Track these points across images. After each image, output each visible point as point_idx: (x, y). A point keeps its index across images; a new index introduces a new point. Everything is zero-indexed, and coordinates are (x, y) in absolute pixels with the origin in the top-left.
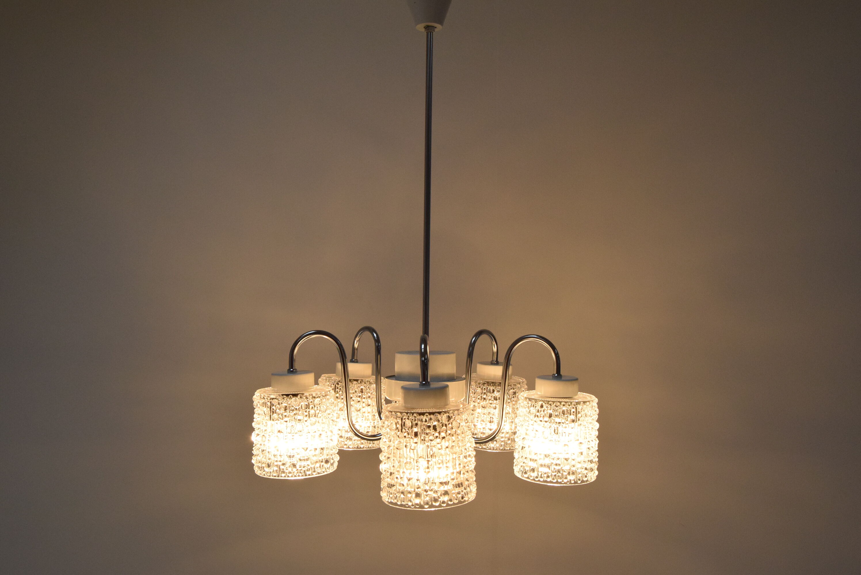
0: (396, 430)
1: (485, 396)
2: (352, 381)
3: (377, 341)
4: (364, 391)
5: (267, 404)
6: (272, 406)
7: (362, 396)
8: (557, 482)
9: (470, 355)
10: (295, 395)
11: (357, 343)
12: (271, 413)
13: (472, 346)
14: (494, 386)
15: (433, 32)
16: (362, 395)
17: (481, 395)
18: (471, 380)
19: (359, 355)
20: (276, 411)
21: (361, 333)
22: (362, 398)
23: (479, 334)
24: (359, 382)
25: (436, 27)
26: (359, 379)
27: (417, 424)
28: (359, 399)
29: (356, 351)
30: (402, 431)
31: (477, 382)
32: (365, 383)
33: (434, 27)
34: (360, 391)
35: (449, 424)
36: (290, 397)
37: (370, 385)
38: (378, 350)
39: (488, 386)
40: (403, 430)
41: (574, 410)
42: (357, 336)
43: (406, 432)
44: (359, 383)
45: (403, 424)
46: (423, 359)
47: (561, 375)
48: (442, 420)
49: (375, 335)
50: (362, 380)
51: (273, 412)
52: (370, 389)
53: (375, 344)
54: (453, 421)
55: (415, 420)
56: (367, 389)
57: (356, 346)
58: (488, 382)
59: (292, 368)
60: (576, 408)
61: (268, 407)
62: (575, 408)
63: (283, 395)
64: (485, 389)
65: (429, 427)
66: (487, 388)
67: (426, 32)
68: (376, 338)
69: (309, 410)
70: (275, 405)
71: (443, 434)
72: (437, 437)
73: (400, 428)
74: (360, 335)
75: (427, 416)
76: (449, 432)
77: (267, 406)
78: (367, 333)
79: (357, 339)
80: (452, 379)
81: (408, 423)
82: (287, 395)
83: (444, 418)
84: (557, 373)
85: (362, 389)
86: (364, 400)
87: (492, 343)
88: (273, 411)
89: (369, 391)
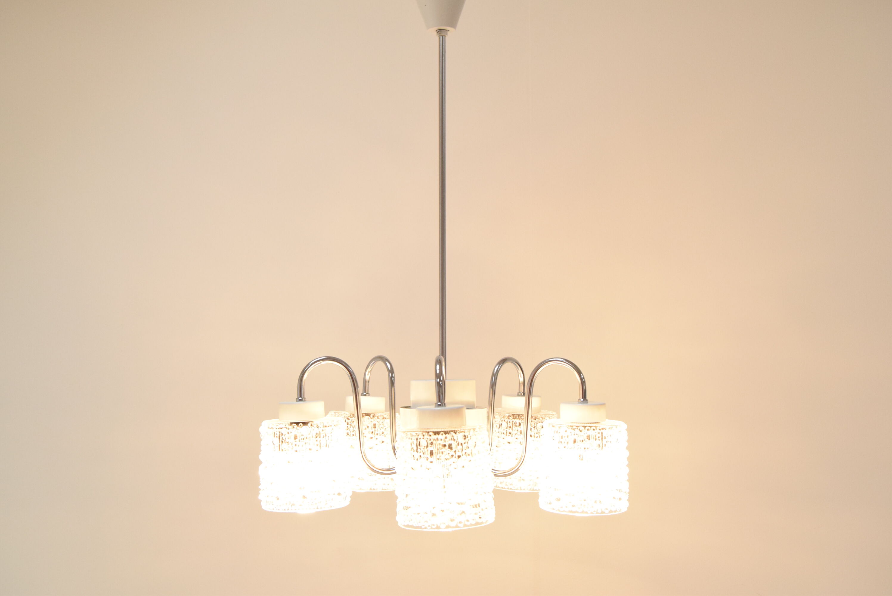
0: (411, 450)
1: (510, 430)
2: (364, 415)
3: (391, 371)
4: (377, 426)
5: (275, 434)
6: (281, 436)
7: (375, 432)
8: (583, 512)
9: (493, 386)
10: (305, 424)
11: (368, 374)
12: (280, 443)
13: (495, 375)
14: (520, 419)
15: (445, 36)
16: (375, 430)
17: (507, 429)
18: (495, 413)
19: (371, 388)
20: (285, 440)
21: (374, 363)
22: (374, 434)
23: (504, 361)
24: (371, 416)
25: (449, 31)
26: (371, 414)
27: (432, 443)
28: (372, 435)
29: (367, 384)
30: (417, 451)
31: (501, 415)
32: (378, 418)
33: (447, 30)
34: (372, 427)
35: (465, 443)
36: (301, 425)
37: (384, 420)
38: (392, 383)
39: (513, 420)
40: (419, 450)
41: (600, 435)
42: (368, 367)
43: (422, 452)
44: (371, 418)
45: (418, 443)
46: (439, 381)
47: (587, 400)
48: (457, 439)
49: (388, 365)
50: (375, 414)
51: (282, 442)
52: (383, 425)
53: (389, 375)
54: (469, 440)
55: (430, 440)
56: (380, 425)
57: (367, 377)
58: (513, 415)
59: (301, 397)
60: (602, 433)
61: (277, 437)
62: (600, 433)
63: (291, 424)
64: (510, 422)
65: (445, 446)
66: (513, 421)
67: (438, 35)
68: (390, 369)
69: (320, 439)
70: (284, 434)
71: (458, 454)
72: (452, 456)
73: (415, 448)
74: (372, 365)
75: (442, 434)
76: (464, 451)
77: (276, 435)
78: (380, 363)
79: (369, 370)
80: (471, 407)
81: (423, 443)
82: (297, 424)
83: (459, 437)
84: (583, 398)
85: (375, 425)
86: (377, 437)
87: (518, 372)
88: (283, 440)
89: (382, 427)
